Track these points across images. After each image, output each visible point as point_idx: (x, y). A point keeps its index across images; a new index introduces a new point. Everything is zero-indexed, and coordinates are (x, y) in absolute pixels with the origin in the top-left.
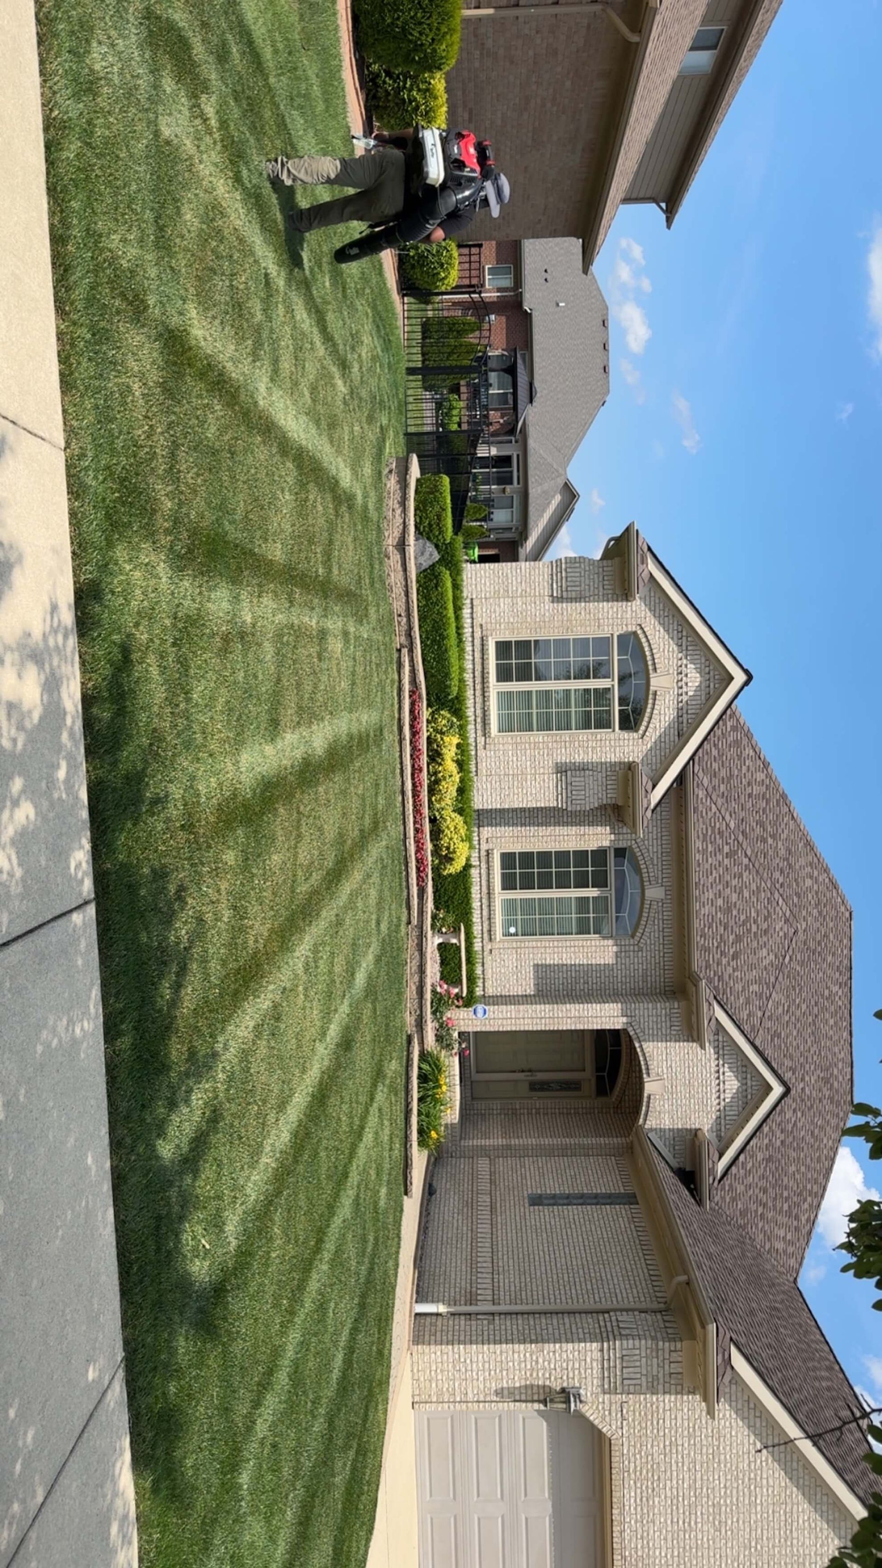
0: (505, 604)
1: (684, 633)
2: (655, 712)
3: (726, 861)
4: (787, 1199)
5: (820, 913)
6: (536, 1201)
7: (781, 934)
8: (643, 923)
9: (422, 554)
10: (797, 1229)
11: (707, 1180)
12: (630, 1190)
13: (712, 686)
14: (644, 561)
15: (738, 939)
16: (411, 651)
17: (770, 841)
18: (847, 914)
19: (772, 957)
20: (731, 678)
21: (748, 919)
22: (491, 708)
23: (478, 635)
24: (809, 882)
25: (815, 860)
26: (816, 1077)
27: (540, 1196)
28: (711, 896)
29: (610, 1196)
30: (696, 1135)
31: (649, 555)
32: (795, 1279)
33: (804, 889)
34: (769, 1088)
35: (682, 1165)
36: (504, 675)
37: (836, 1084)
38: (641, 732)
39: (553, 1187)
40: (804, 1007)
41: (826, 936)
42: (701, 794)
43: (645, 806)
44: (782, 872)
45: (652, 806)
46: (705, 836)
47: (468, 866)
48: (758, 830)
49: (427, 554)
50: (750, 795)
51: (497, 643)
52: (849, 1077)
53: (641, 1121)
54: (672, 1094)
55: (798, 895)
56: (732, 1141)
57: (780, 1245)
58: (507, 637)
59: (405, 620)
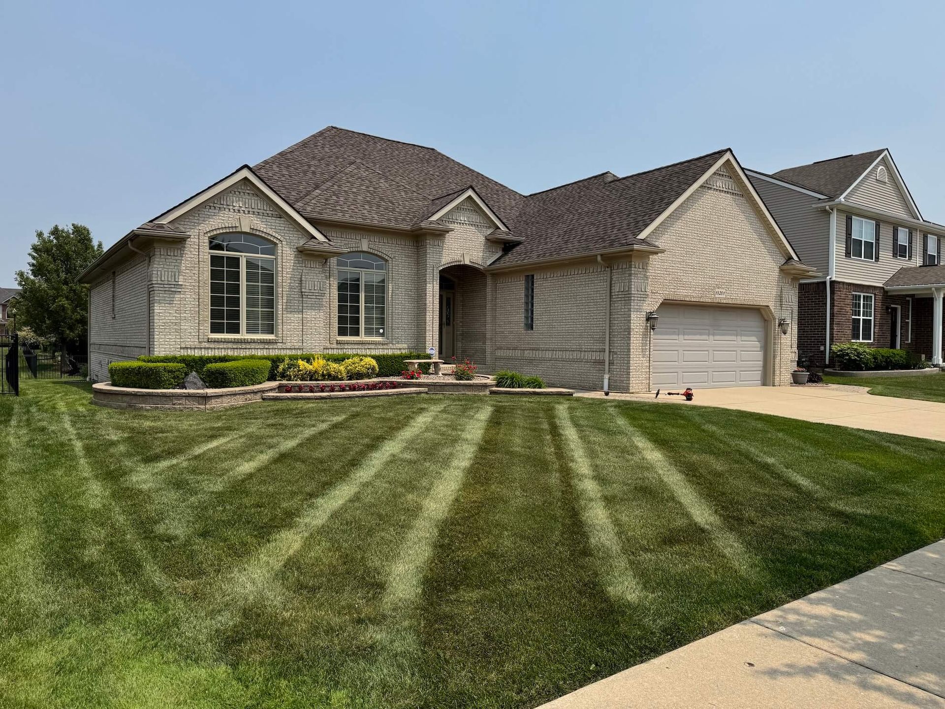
0: (185, 326)
1: (212, 205)
2: (265, 231)
3: (342, 199)
4: (491, 195)
5: (341, 146)
6: (530, 326)
7: (367, 173)
8: (380, 254)
9: (195, 384)
10: (502, 192)
11: (511, 237)
12: (523, 279)
13: (248, 192)
14: (161, 226)
15: (382, 199)
16: (263, 391)
17: (312, 169)
18: (334, 129)
19: (382, 181)
20: (246, 179)
21: (369, 191)
22: (259, 338)
23: (207, 345)
24: (327, 150)
25: (311, 142)
26: (428, 167)
27: (526, 325)
28: (365, 212)
29: (527, 289)
30: (488, 240)
31: (156, 222)
32: (524, 196)
33: (332, 153)
34: (470, 197)
35: (501, 249)
36: (235, 329)
37: (427, 157)
38: (277, 242)
39: (520, 317)
40: (396, 167)
41: (352, 145)
42: (309, 209)
43: (328, 245)
44: (328, 165)
45: (327, 241)
46: (333, 210)
47: (373, 357)
48: (310, 175)
49: (195, 380)
50: (290, 176)
51: (211, 332)
52: (420, 148)
53: (482, 268)
54: (470, 250)
55: (337, 158)
56: (492, 221)
57: (513, 203)
58: (208, 325)
59: (249, 396)
